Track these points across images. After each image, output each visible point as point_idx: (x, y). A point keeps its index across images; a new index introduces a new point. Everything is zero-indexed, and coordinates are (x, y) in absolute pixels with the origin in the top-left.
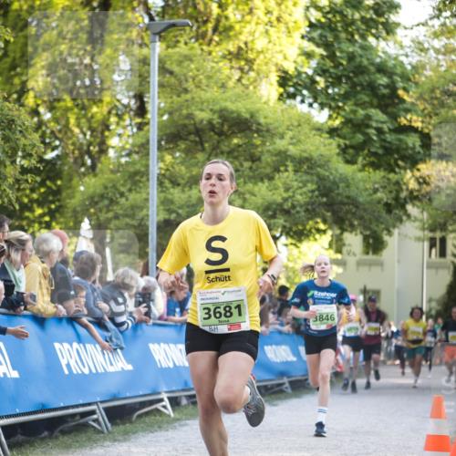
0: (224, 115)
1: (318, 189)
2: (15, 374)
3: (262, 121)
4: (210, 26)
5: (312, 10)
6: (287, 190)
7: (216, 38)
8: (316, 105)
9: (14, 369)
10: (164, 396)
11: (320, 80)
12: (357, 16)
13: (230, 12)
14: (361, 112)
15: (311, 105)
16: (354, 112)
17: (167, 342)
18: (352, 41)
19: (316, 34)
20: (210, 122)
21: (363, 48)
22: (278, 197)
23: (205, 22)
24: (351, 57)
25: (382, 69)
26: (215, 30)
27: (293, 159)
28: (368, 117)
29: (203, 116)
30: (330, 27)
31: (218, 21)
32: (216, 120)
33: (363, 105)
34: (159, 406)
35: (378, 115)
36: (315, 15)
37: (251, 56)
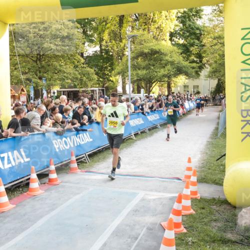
0: (152, 50)
1: (177, 70)
2: (91, 140)
3: (162, 51)
4: (151, 21)
5: (179, 13)
6: (169, 70)
7: (152, 24)
8: (181, 39)
9: (91, 138)
10: (133, 134)
11: (181, 33)
12: (191, 14)
13: (156, 16)
14: (192, 41)
15: (179, 39)
16: (190, 41)
17: (134, 119)
18: (190, 20)
19: (180, 19)
20: (148, 52)
21: (193, 23)
22: (166, 73)
23: (150, 19)
24: (190, 25)
25: (198, 29)
26: (152, 21)
27: (170, 62)
28: (194, 42)
29: (146, 51)
30: (184, 17)
31: (153, 19)
32: (150, 52)
33: (193, 39)
34: (131, 137)
35: (197, 41)
36: (180, 15)
37: (161, 28)
